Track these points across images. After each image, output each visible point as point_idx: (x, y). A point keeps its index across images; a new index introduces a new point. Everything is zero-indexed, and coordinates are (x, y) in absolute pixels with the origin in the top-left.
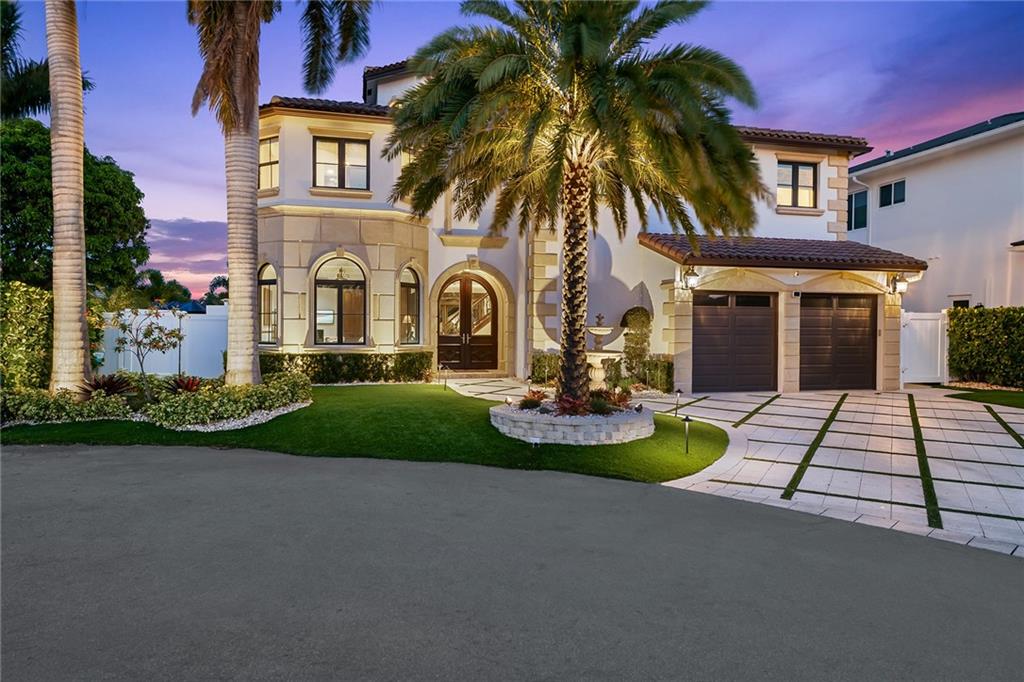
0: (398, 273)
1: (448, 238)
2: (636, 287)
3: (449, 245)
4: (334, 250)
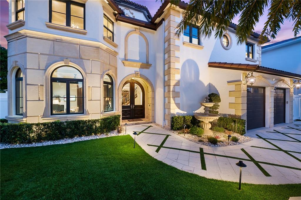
0: (102, 76)
1: (126, 63)
3: (126, 66)
4: (63, 61)
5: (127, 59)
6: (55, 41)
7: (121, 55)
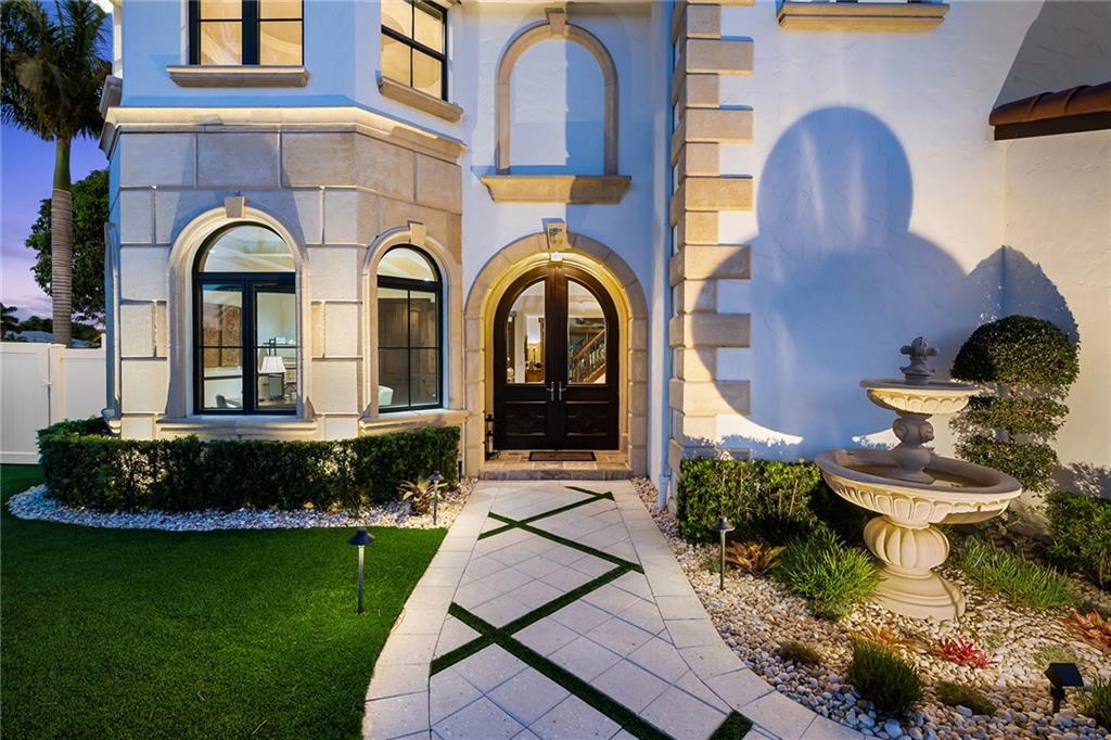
0: (368, 255)
2: (982, 265)
3: (502, 200)
4: (222, 205)
5: (503, 166)
6: (203, 131)
7: (481, 152)
